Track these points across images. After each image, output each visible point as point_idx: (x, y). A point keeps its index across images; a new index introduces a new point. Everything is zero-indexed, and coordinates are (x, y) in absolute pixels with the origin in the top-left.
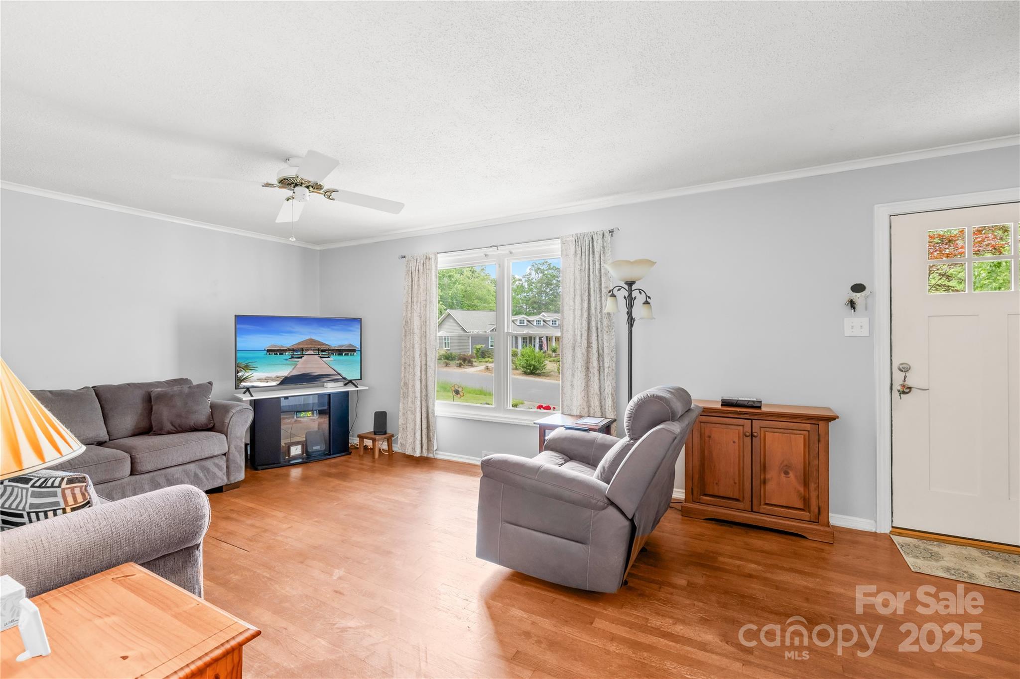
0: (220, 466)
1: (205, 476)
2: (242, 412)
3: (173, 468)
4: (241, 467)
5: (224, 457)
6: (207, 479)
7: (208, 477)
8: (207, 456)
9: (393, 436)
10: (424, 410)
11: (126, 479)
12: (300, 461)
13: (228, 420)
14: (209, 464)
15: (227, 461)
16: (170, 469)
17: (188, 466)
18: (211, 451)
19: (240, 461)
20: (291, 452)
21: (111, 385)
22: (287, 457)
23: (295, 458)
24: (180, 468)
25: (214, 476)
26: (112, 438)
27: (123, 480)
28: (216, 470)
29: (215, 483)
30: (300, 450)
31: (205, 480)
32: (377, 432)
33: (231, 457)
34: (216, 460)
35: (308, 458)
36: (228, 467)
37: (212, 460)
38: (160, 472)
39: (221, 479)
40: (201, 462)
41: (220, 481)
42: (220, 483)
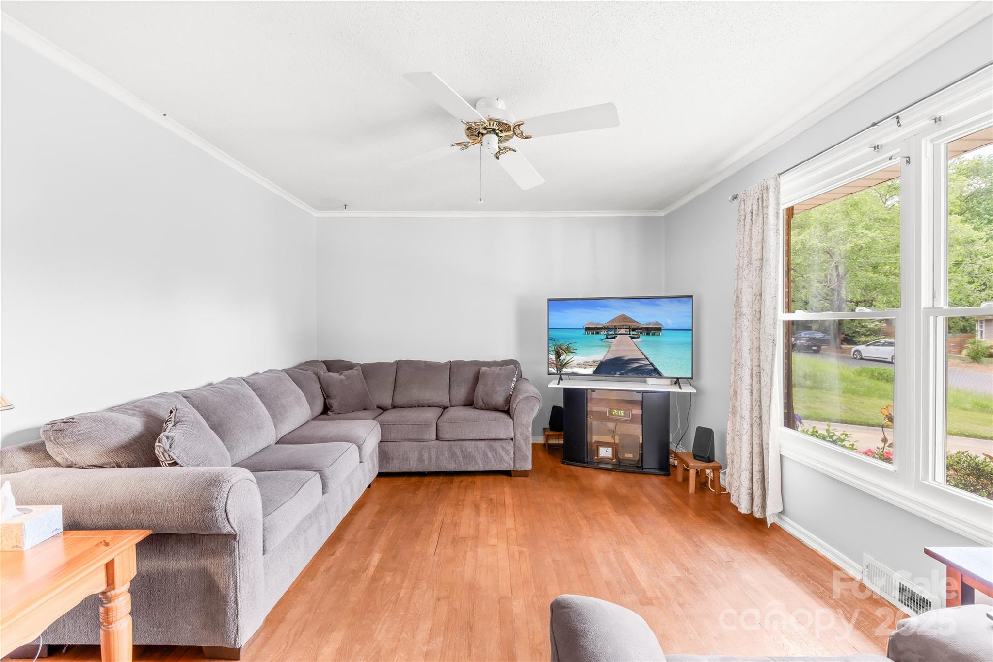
0: (507, 450)
1: (493, 456)
2: (528, 399)
3: (467, 442)
4: (528, 457)
5: (511, 442)
6: (495, 461)
7: (496, 458)
8: (494, 437)
9: (720, 467)
10: (756, 440)
11: (433, 442)
12: (610, 466)
13: (516, 405)
14: (497, 445)
15: (514, 446)
16: (464, 442)
17: (479, 442)
18: (497, 434)
19: (526, 450)
20: (600, 453)
21: (463, 361)
22: (596, 458)
23: (604, 461)
24: (473, 443)
25: (502, 460)
26: (452, 405)
27: (430, 443)
28: (503, 454)
29: (502, 466)
30: (611, 454)
31: (493, 460)
32: (697, 456)
33: (517, 443)
34: (504, 444)
35: (619, 466)
36: (514, 453)
37: (500, 442)
38: (456, 442)
39: (507, 463)
40: (490, 442)
41: (506, 465)
42: (507, 467)
